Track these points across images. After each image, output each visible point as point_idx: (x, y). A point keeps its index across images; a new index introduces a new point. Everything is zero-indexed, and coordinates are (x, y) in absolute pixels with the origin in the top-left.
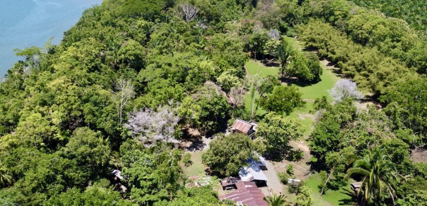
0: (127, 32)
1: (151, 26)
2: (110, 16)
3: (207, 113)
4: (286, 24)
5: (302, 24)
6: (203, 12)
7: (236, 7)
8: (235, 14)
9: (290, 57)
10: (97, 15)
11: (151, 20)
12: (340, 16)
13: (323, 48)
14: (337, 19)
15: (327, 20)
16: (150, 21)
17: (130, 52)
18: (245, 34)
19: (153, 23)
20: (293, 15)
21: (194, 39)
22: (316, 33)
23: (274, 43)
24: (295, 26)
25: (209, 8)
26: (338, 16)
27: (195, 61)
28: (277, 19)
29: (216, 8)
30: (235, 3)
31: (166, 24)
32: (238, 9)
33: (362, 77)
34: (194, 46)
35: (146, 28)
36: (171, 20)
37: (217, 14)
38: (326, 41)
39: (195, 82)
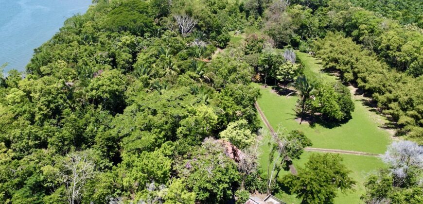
0: (109, 50)
1: (138, 43)
2: (92, 29)
3: (207, 195)
4: (298, 37)
5: (317, 37)
6: (201, 22)
7: (240, 15)
8: (238, 23)
9: (314, 90)
10: (78, 26)
11: (139, 34)
12: (366, 31)
13: (348, 72)
14: (362, 34)
15: (348, 34)
16: (137, 35)
17: (104, 87)
18: (252, 54)
19: (142, 38)
20: (307, 27)
21: (190, 64)
22: (338, 52)
23: (290, 68)
24: (309, 40)
25: (209, 19)
26: (363, 30)
27: (189, 102)
28: (288, 32)
29: (217, 18)
30: (238, 11)
31: (157, 38)
32: (242, 18)
33: (409, 119)
34: (190, 75)
35: (132, 45)
36: (163, 35)
37: (218, 25)
38: (352, 63)
39: (190, 141)
